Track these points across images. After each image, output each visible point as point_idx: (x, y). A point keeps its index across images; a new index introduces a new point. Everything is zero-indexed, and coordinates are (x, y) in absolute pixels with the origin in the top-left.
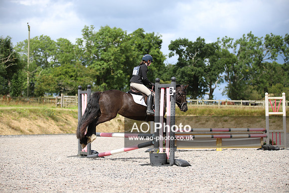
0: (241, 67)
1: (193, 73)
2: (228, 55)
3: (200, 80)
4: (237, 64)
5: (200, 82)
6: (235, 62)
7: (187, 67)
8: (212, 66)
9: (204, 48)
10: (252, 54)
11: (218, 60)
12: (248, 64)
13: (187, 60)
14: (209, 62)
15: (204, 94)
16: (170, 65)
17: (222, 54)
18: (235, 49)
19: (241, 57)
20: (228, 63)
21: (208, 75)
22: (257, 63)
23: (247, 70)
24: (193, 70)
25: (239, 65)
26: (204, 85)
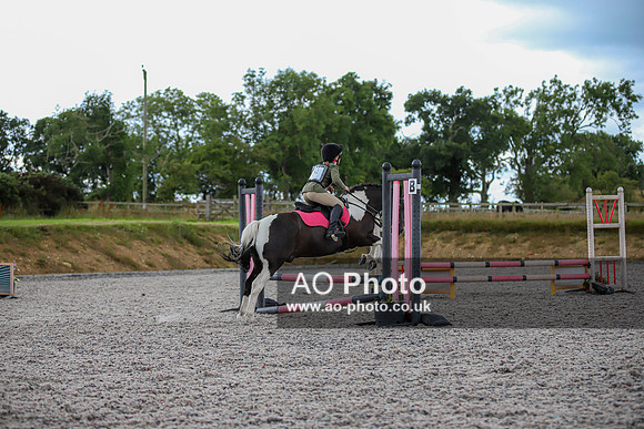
0: (539, 141)
2: (514, 119)
4: (532, 135)
5: (465, 170)
8: (485, 140)
9: (470, 108)
10: (559, 117)
12: (552, 135)
13: (439, 130)
14: (481, 132)
15: (471, 191)
16: (407, 139)
17: (504, 118)
18: (528, 109)
19: (539, 123)
20: (516, 134)
23: (551, 147)
26: (471, 175)
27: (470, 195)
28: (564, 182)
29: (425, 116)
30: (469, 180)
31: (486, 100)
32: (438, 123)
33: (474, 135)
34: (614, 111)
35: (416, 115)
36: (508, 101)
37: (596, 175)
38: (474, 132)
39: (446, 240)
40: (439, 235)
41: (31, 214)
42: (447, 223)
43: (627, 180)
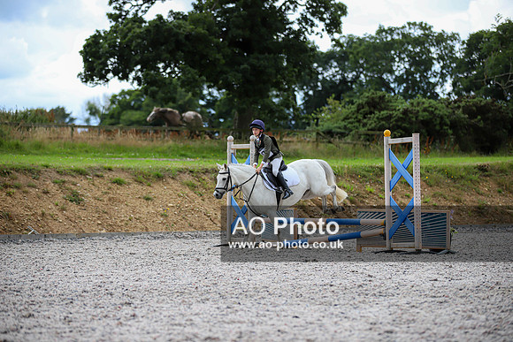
41: (465, 150)
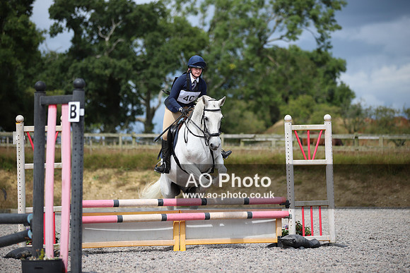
0: (217, 57)
1: (108, 72)
2: (187, 31)
3: (123, 88)
4: (209, 51)
5: (125, 92)
6: (203, 48)
7: (93, 58)
8: (151, 55)
9: (132, 15)
10: (243, 28)
11: (164, 41)
12: (233, 50)
13: (93, 42)
14: (145, 46)
15: (134, 120)
16: (53, 54)
17: (173, 29)
18: (204, 17)
19: (217, 36)
20: (188, 49)
21: (142, 76)
22: (254, 49)
23: (233, 66)
24: (106, 66)
25: (214, 53)
26: (133, 99)
27: (131, 125)
28: (248, 109)
29: (75, 24)
30: (130, 106)
31: (152, 6)
32: (92, 35)
33: (137, 50)
34: (311, 22)
35: (64, 24)
36: (179, 9)
37: (286, 100)
38: (136, 46)
39: (104, 179)
40: (95, 173)
42: (105, 158)
43: (326, 106)
